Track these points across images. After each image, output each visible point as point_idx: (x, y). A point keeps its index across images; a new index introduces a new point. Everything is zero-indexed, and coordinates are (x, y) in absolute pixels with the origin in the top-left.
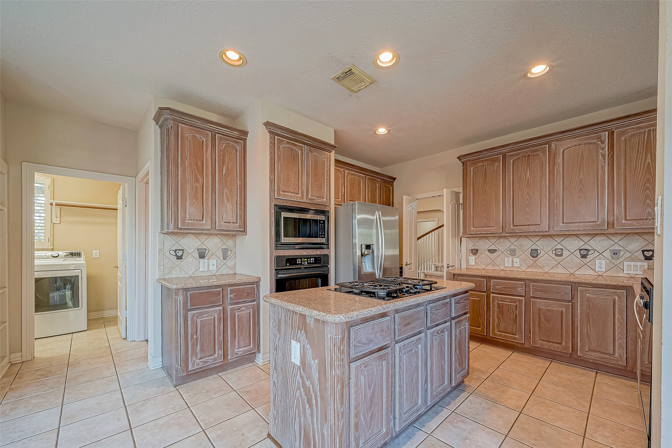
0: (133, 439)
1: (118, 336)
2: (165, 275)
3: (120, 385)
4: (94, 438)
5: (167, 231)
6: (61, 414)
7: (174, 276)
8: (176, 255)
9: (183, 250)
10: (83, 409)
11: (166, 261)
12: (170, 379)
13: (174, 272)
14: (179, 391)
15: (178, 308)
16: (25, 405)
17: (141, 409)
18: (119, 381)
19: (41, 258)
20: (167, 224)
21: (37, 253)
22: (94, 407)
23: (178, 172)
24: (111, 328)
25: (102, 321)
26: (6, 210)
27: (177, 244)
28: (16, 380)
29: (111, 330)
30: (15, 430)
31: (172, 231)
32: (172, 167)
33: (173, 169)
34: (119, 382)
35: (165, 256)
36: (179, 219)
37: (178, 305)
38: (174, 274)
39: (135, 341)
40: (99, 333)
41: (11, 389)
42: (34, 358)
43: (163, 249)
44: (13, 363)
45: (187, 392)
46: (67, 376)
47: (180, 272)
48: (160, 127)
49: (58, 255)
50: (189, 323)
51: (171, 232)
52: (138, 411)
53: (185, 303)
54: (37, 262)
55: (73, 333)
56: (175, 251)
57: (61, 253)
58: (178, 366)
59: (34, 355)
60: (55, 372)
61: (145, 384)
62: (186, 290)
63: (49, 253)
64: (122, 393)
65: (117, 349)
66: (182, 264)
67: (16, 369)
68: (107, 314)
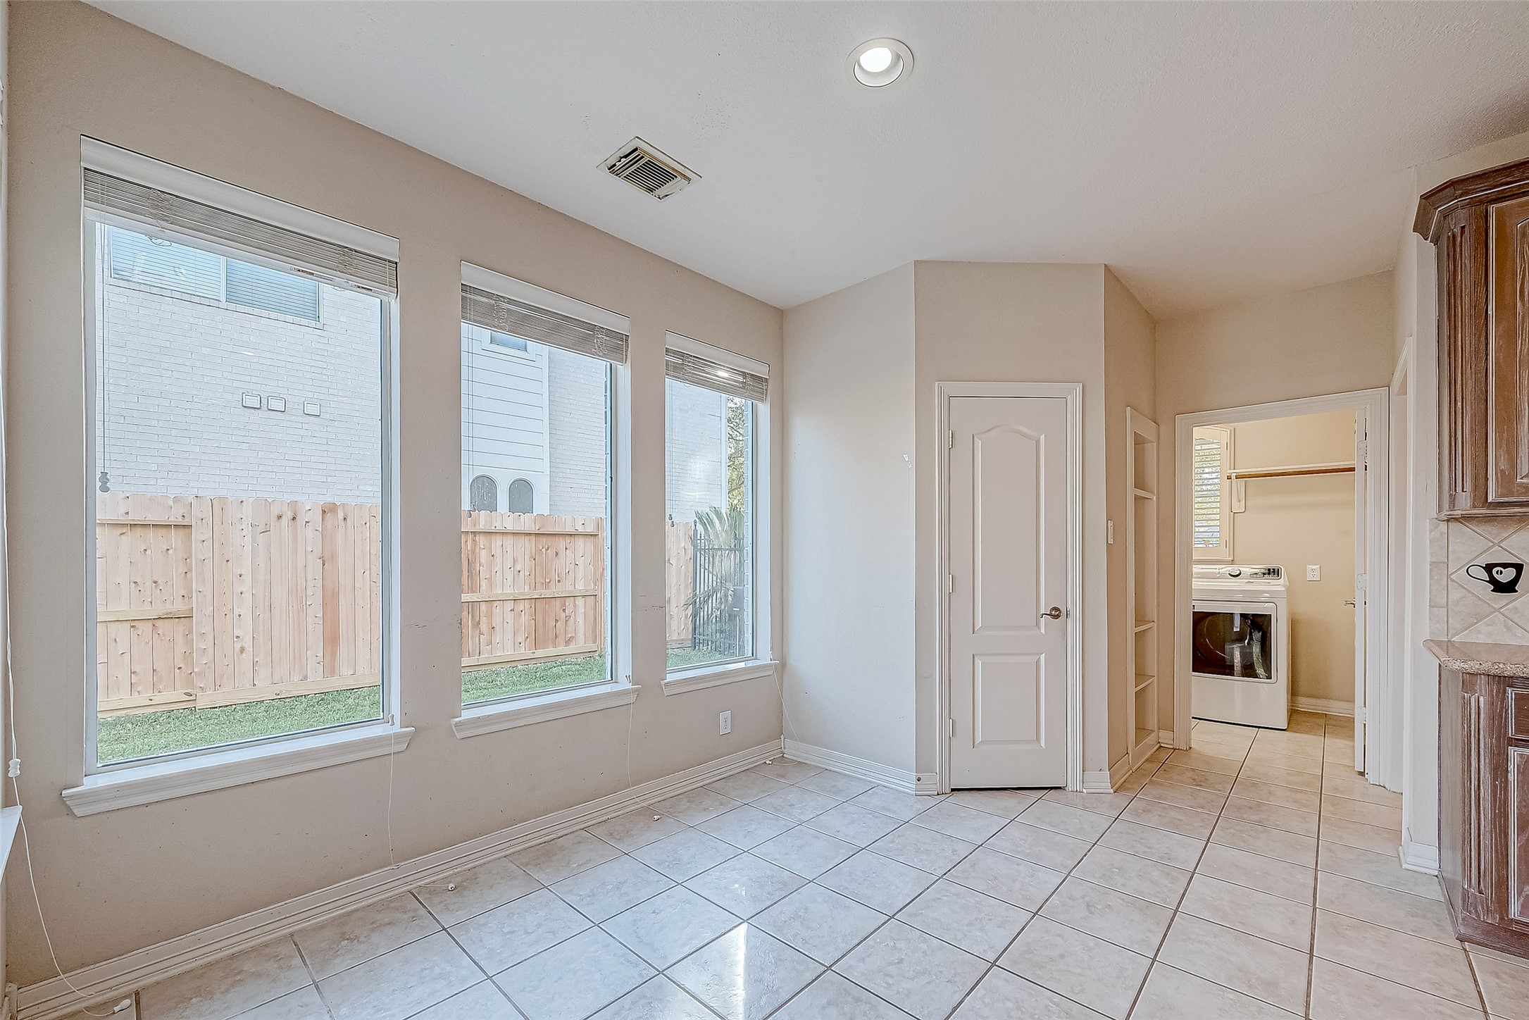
0: (1310, 976)
1: (1348, 762)
2: (1451, 632)
3: (1317, 861)
4: (1239, 922)
5: (1448, 513)
6: (1202, 854)
7: (1481, 639)
8: (1493, 581)
9: (1519, 568)
10: (1236, 866)
11: (1456, 594)
12: (1450, 913)
13: (1481, 626)
14: (1468, 956)
15: (1473, 727)
16: (1160, 813)
17: (1347, 932)
18: (1318, 851)
19: (1204, 576)
20: (1451, 495)
21: (1196, 569)
22: (1257, 873)
23: (1487, 344)
24: (1337, 740)
25: (1322, 721)
26: (1155, 498)
27: (1496, 548)
28: (1161, 771)
29: (1334, 744)
30: (1142, 841)
31: (1463, 512)
32: (1466, 338)
33: (1468, 342)
34: (1317, 854)
35: (1452, 580)
36: (1490, 477)
37: (1473, 717)
38: (1483, 634)
39: (1386, 787)
40: (1308, 744)
41: (1151, 782)
42: (1190, 748)
43: (1445, 563)
44: (1162, 745)
45: (1497, 975)
46: (1228, 798)
47: (1508, 629)
48: (1436, 241)
49: (1239, 572)
50: (1511, 778)
51: (1460, 516)
52: (1338, 933)
53: (1497, 719)
54: (1196, 584)
55: (1259, 727)
56: (1489, 568)
57: (1247, 570)
58: (1470, 886)
59: (1190, 742)
60: (1212, 783)
61: (1378, 890)
62: (1503, 681)
63: (1226, 569)
64: (1316, 879)
65: (1336, 789)
66: (1516, 608)
67: (1164, 756)
68: (1336, 708)
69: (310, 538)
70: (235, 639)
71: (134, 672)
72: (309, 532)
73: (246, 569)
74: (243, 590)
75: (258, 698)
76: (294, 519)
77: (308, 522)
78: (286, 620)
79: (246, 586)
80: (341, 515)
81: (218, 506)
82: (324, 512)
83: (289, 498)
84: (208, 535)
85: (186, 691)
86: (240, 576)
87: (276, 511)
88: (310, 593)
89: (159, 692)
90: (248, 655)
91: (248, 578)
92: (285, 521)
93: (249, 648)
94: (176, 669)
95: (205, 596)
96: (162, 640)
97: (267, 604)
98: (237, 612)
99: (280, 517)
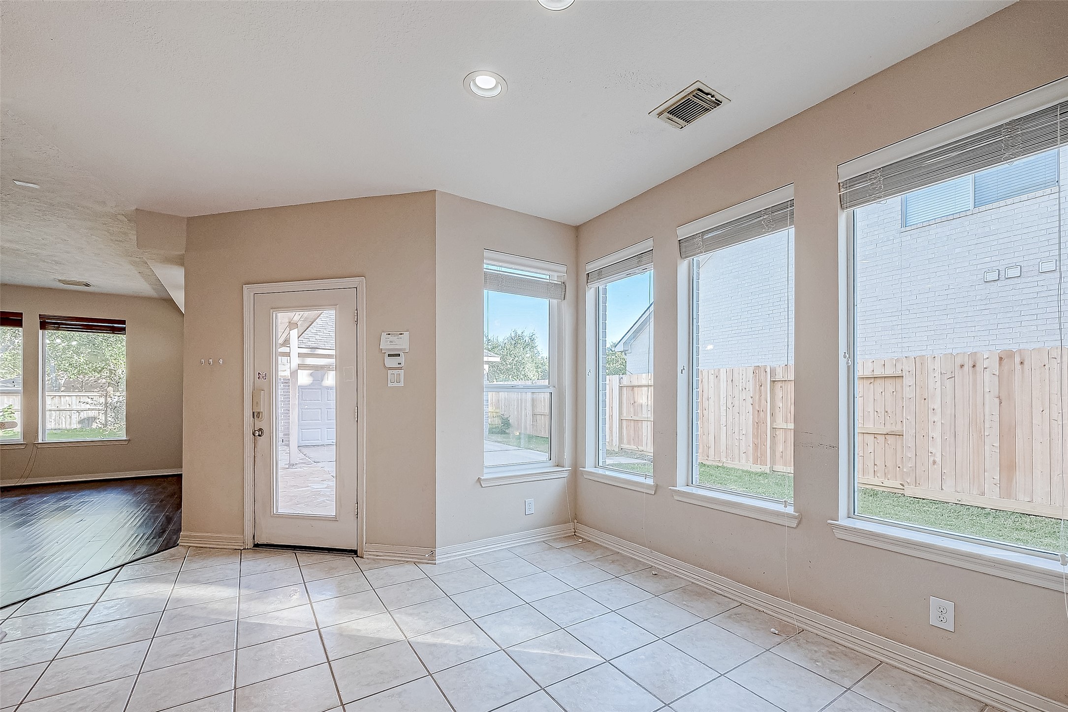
69: (989, 382)
70: (929, 454)
71: (876, 465)
72: (987, 374)
73: (937, 406)
74: (936, 420)
75: (946, 500)
76: (974, 366)
77: (986, 368)
78: (967, 445)
79: (937, 418)
80: (1017, 360)
81: (920, 362)
82: (1001, 359)
83: (970, 350)
84: (912, 382)
85: (901, 483)
86: (933, 410)
87: (959, 361)
88: (987, 425)
89: (888, 480)
90: (938, 467)
91: (939, 411)
92: (966, 368)
93: (938, 460)
94: (897, 468)
95: (910, 422)
96: (890, 448)
97: (953, 431)
98: (931, 435)
99: (962, 366)
